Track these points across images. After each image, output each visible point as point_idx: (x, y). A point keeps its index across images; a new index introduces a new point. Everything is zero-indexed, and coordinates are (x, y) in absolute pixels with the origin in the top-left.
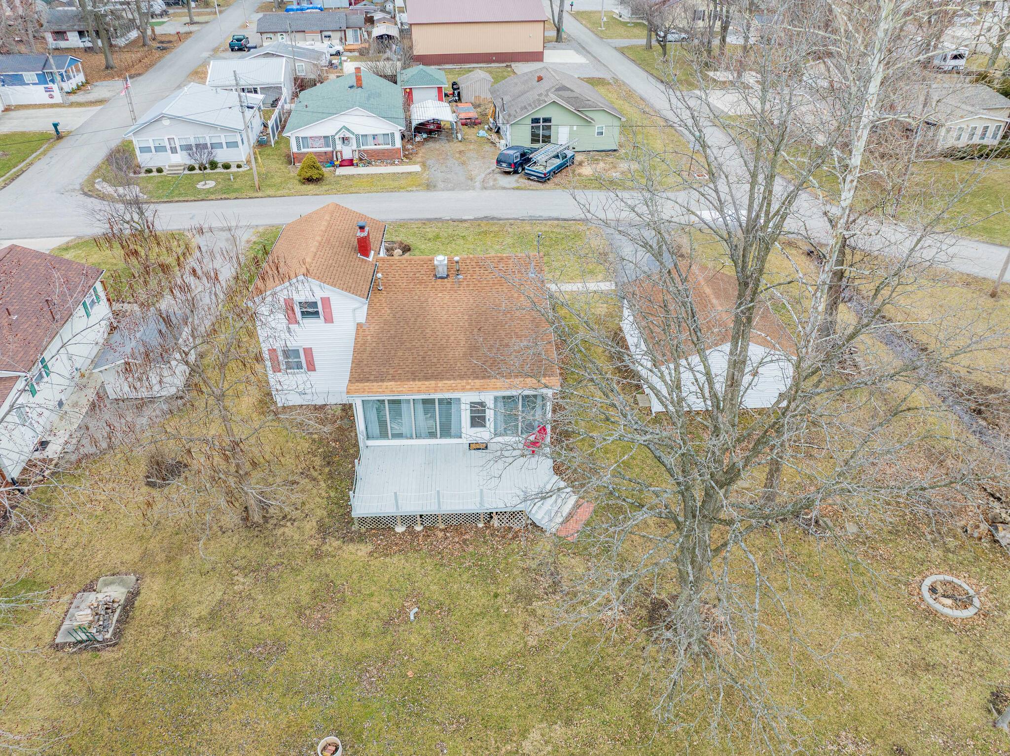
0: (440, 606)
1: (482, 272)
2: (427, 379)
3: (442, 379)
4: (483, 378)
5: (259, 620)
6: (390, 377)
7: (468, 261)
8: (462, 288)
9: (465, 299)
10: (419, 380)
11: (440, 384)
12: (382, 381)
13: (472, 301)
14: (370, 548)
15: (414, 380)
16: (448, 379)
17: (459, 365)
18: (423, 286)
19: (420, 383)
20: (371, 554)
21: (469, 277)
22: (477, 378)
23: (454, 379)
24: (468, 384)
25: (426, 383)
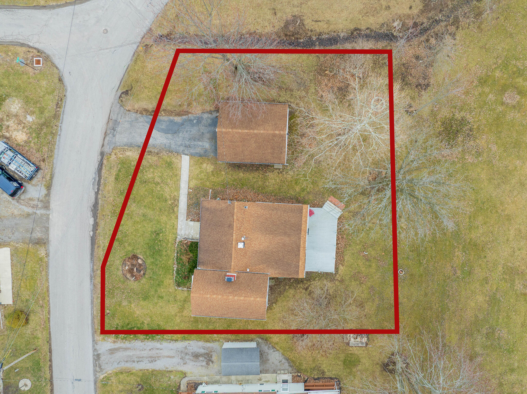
0: (363, 246)
1: (243, 228)
2: (299, 251)
3: (300, 245)
4: (301, 231)
5: (363, 294)
6: (297, 264)
7: (237, 233)
8: (250, 236)
9: (256, 235)
10: (300, 253)
11: (302, 246)
12: (299, 266)
13: (258, 233)
14: (341, 266)
15: (299, 255)
16: (300, 243)
17: (293, 239)
18: (247, 252)
19: (301, 253)
20: (343, 265)
21: (245, 233)
22: (300, 233)
23: (300, 241)
24: (303, 236)
25: (301, 251)
